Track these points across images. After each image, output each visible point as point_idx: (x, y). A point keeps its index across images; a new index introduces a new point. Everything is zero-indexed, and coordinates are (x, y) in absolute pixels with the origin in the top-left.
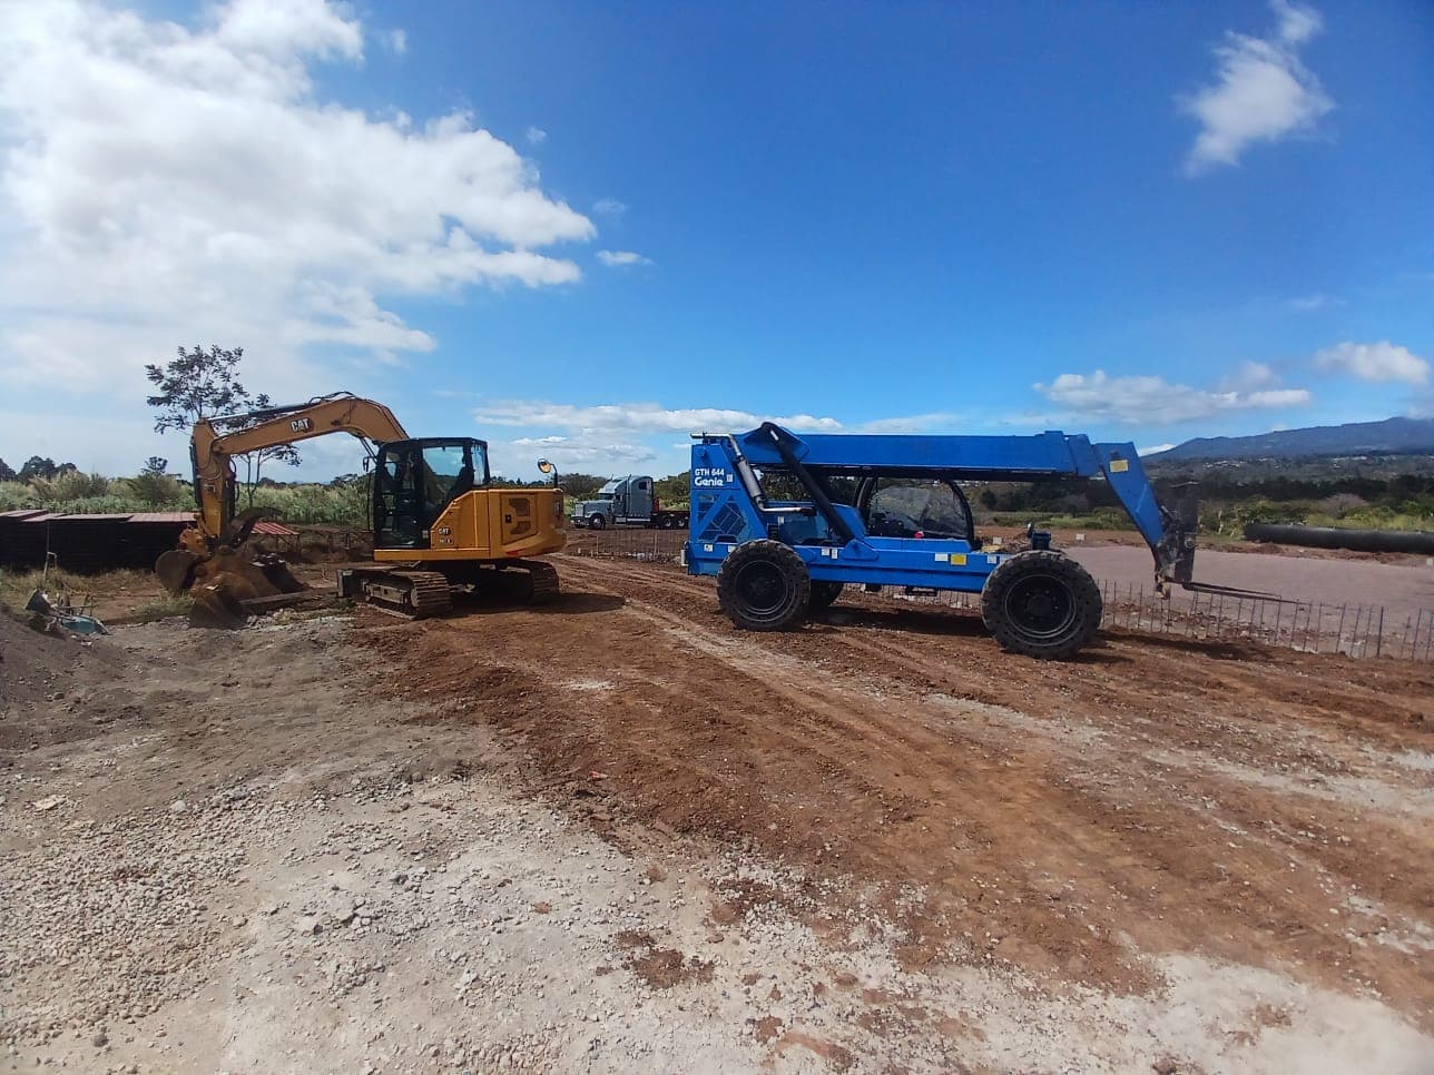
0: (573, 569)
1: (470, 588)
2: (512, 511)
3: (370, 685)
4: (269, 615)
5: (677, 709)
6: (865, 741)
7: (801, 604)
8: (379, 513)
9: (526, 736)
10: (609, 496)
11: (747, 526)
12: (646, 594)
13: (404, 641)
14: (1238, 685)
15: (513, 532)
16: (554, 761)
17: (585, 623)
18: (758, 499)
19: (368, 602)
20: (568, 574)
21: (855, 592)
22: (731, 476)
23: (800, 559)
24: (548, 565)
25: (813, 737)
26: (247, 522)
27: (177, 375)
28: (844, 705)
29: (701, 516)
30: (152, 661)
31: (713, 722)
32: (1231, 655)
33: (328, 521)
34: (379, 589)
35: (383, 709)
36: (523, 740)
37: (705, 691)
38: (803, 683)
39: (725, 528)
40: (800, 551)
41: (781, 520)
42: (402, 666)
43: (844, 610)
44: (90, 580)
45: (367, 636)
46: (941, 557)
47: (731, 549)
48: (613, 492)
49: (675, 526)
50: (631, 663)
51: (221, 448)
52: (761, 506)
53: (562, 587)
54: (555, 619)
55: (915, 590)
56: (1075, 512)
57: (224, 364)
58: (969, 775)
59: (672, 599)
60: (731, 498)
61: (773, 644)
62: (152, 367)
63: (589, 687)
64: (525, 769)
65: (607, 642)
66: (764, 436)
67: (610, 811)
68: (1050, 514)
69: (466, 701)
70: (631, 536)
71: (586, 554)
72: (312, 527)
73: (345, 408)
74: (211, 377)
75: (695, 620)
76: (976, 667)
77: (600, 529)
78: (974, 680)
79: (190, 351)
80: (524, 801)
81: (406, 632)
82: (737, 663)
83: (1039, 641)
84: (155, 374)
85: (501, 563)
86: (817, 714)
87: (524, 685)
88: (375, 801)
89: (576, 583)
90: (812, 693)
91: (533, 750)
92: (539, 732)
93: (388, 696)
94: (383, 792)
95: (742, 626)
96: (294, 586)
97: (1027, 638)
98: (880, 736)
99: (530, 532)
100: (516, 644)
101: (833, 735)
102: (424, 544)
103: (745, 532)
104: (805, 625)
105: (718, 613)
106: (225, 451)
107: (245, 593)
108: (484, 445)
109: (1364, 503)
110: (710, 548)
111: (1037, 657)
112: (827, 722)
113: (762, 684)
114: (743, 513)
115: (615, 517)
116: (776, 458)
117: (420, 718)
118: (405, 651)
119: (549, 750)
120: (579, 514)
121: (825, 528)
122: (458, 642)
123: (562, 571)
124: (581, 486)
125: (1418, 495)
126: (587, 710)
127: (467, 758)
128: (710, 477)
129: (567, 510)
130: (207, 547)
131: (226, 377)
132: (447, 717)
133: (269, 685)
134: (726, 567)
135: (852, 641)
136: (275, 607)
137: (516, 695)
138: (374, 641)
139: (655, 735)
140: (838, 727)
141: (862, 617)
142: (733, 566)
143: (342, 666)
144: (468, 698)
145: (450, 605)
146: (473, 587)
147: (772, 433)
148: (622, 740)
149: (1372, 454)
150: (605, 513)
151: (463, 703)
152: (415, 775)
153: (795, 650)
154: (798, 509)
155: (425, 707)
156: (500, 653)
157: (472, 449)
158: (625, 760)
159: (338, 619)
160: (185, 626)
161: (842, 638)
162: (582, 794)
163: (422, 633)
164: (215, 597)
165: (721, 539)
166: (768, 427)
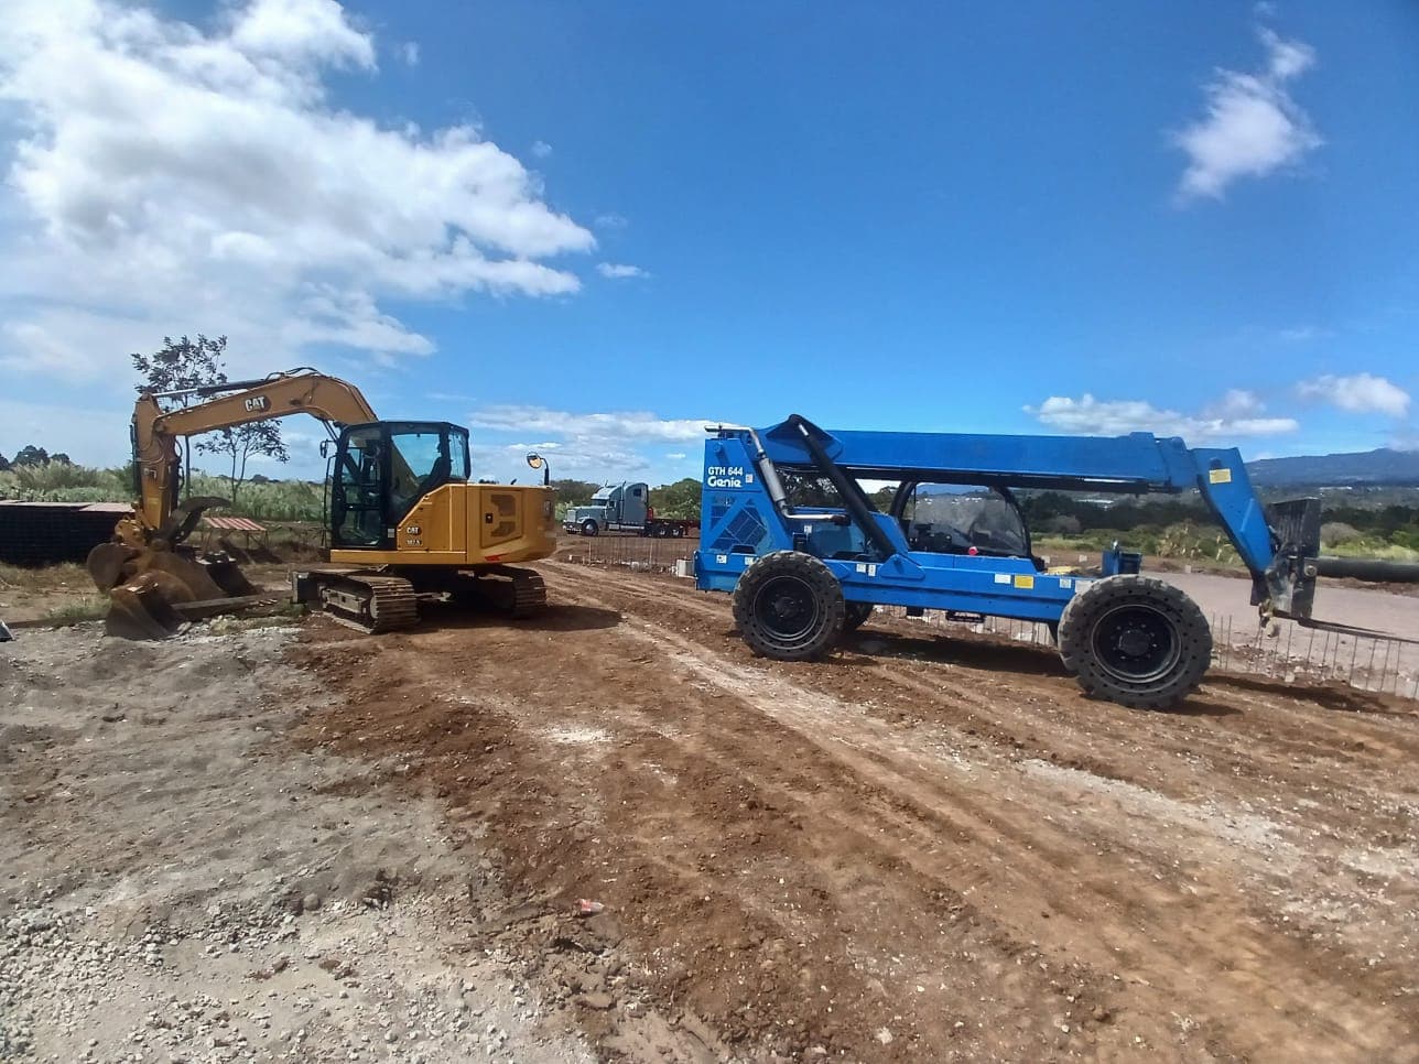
0: (561, 579)
1: (444, 597)
2: (494, 509)
3: (292, 726)
4: (207, 623)
5: (697, 776)
6: (973, 844)
7: (834, 628)
8: (340, 507)
9: (486, 824)
10: (603, 502)
11: (768, 535)
12: (645, 610)
13: (353, 662)
14: (1377, 745)
15: (494, 534)
16: (524, 873)
17: (575, 643)
18: (783, 504)
19: (325, 610)
20: (557, 583)
21: (886, 616)
22: (751, 476)
23: (834, 576)
24: (534, 573)
25: (896, 835)
26: (192, 512)
27: (162, 365)
28: (920, 778)
29: (714, 522)
30: (33, 681)
31: (752, 806)
32: (1344, 705)
33: (314, 519)
34: (336, 595)
35: (296, 770)
36: (479, 833)
37: (731, 749)
38: (856, 738)
39: (741, 536)
40: (831, 566)
41: (808, 529)
42: (340, 699)
43: (872, 635)
44: (31, 573)
45: (309, 653)
46: (1002, 578)
47: (749, 561)
48: (607, 498)
49: (669, 535)
50: (632, 702)
51: (165, 428)
52: (785, 513)
53: (551, 599)
54: (540, 637)
55: (957, 614)
56: (1066, 532)
57: (209, 354)
58: (1152, 915)
59: (675, 616)
60: (750, 502)
61: (802, 679)
62: (137, 356)
63: (577, 738)
64: (478, 885)
65: (601, 670)
66: (790, 430)
67: (608, 988)
68: (1041, 534)
69: (411, 758)
70: (625, 543)
71: (577, 560)
72: (291, 524)
73: (308, 385)
74: (198, 368)
75: (705, 643)
76: (1063, 719)
77: (592, 535)
78: (1068, 739)
79: (177, 341)
80: (472, 958)
81: (357, 651)
82: (763, 705)
83: (1132, 686)
84: (142, 365)
85: (481, 569)
86: (892, 793)
87: (493, 733)
88: (236, 950)
89: (566, 594)
90: (871, 756)
91: (494, 852)
92: (506, 817)
93: (307, 745)
94: (253, 931)
95: (761, 654)
96: (245, 588)
97: (1117, 682)
98: (990, 835)
99: (514, 534)
100: (490, 671)
101: (921, 830)
102: (388, 545)
103: (767, 540)
104: (835, 653)
105: (731, 634)
106: (170, 432)
107: (178, 596)
108: (465, 433)
109: (1354, 532)
110: (723, 559)
111: (1130, 705)
112: (908, 807)
113: (802, 739)
114: (764, 519)
115: (608, 524)
116: (802, 456)
117: (344, 784)
118: (349, 676)
119: (517, 853)
120: (572, 519)
121: (861, 540)
122: (418, 666)
123: (551, 580)
124: (576, 492)
125: (1406, 525)
126: (573, 778)
127: (392, 865)
128: (726, 476)
129: (558, 515)
130: (144, 540)
131: (212, 369)
132: (381, 783)
133: (162, 722)
134: (745, 582)
135: (893, 676)
136: (213, 613)
137: (479, 750)
138: (315, 662)
139: (671, 827)
140: (927, 818)
141: (897, 645)
142: (753, 582)
143: (263, 697)
144: (415, 753)
145: (417, 617)
146: (448, 595)
147: (801, 427)
148: (625, 837)
149: (1356, 484)
150: (598, 520)
151: (407, 760)
152: (309, 899)
153: (831, 688)
154: (830, 516)
155: (358, 767)
156: (469, 684)
157: (450, 437)
158: (629, 873)
159: (281, 631)
160: (100, 634)
161: (882, 671)
162: (563, 945)
163: (376, 652)
164: (137, 601)
165: (737, 549)
166: (796, 420)
